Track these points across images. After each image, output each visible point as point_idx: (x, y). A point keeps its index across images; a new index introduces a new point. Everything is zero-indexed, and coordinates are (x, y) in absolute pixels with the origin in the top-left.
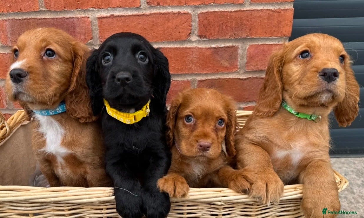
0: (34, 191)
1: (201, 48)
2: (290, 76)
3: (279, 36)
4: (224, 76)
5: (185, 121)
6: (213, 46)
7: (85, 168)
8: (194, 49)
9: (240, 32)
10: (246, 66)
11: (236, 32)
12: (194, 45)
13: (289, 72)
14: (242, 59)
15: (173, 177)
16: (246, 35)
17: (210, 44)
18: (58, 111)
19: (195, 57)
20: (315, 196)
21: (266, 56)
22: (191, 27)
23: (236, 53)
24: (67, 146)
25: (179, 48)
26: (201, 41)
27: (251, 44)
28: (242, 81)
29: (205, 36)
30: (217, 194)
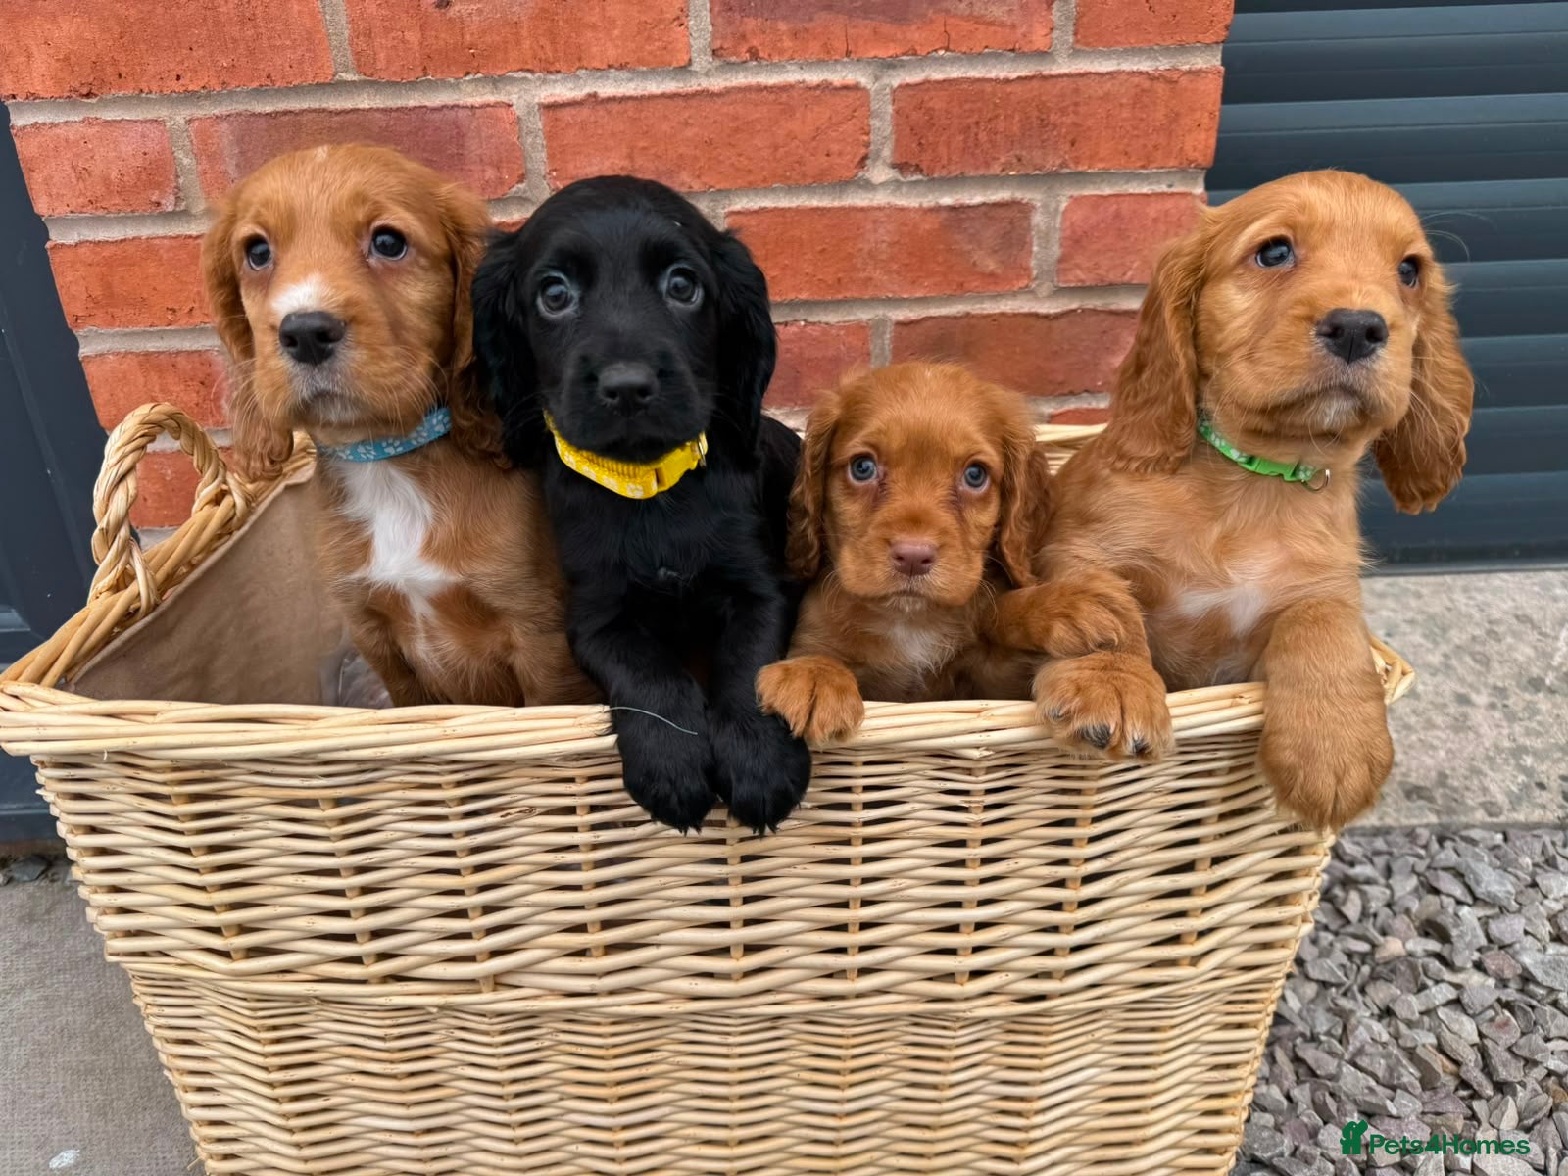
0: (333, 722)
1: (902, 209)
2: (1220, 327)
3: (1171, 164)
4: (984, 306)
5: (850, 476)
6: (947, 200)
7: (507, 631)
8: (881, 214)
9: (1039, 153)
10: (1059, 272)
11: (1024, 153)
12: (880, 199)
13: (1218, 312)
14: (1045, 246)
15: (812, 666)
16: (1058, 162)
17: (937, 194)
18: (416, 439)
19: (883, 242)
20: (1305, 725)
21: (1129, 237)
22: (868, 134)
23: (1025, 225)
24: (445, 557)
25: (829, 210)
26: (902, 183)
27: (1076, 193)
28: (1046, 323)
29: (918, 165)
30: (969, 720)
